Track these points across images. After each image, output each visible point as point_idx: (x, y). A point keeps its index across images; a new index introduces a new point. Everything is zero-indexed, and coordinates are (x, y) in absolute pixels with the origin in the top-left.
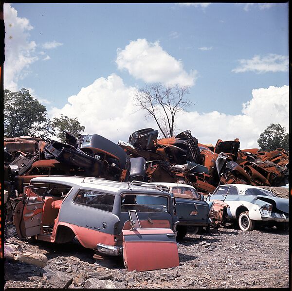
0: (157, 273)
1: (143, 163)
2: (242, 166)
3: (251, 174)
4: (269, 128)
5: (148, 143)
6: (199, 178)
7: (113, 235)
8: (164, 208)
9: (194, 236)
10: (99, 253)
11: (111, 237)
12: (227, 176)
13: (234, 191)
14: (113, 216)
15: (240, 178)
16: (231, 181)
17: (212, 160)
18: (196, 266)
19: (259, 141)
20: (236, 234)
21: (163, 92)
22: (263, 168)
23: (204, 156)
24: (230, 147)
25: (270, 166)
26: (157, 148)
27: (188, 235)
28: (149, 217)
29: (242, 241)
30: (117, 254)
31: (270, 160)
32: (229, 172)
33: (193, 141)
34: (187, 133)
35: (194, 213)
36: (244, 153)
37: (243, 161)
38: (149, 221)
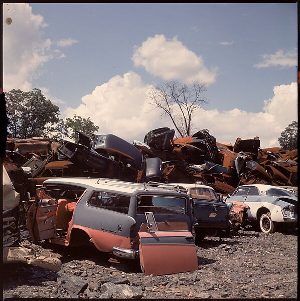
0: (175, 278)
1: (159, 164)
2: (263, 165)
3: (272, 173)
4: (291, 125)
5: (164, 143)
6: (217, 179)
7: (129, 238)
8: (182, 210)
9: (213, 238)
10: (115, 257)
11: (127, 240)
12: (247, 176)
13: (255, 192)
14: (129, 218)
15: (261, 179)
16: (251, 181)
17: (231, 159)
18: (216, 269)
19: (280, 140)
20: (257, 236)
21: (179, 90)
22: (285, 168)
23: (222, 155)
24: (249, 146)
25: (292, 166)
26: (173, 147)
27: (207, 238)
28: (167, 219)
29: (264, 244)
30: (133, 258)
31: (292, 159)
32: (249, 172)
33: (211, 140)
34: (205, 131)
35: (213, 215)
36: (264, 152)
37: (263, 160)
38: (166, 223)
